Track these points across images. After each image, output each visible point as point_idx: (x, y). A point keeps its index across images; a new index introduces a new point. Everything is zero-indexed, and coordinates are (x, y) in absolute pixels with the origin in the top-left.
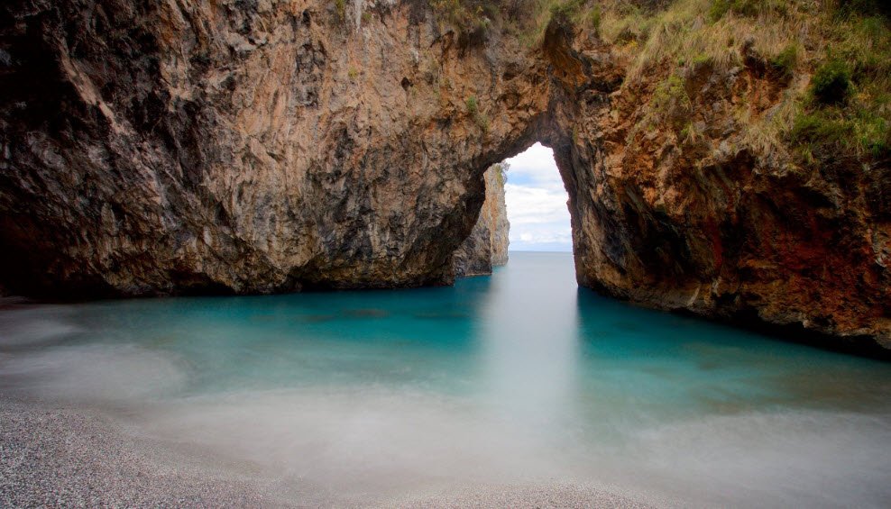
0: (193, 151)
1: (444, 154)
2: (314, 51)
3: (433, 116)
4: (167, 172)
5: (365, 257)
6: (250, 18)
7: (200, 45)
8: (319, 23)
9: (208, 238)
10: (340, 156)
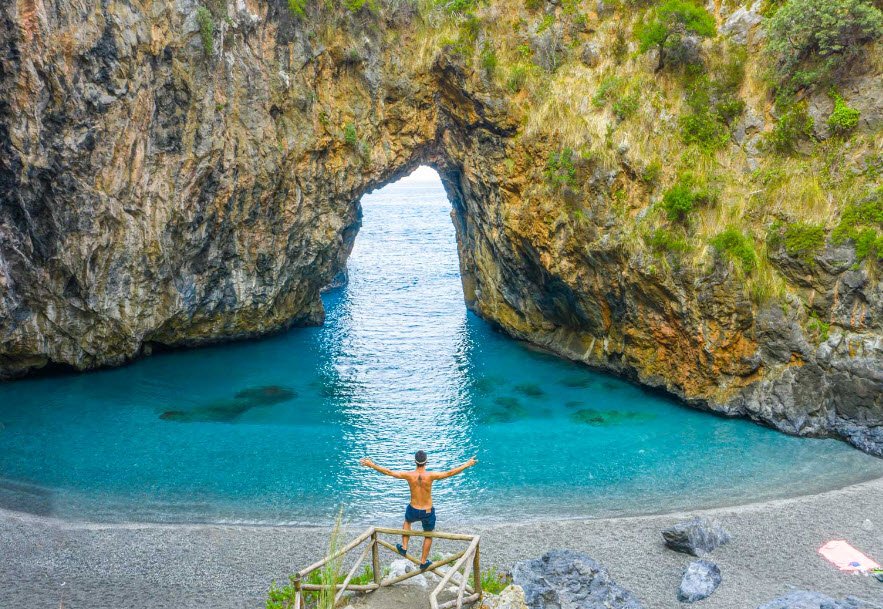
0: (44, 221)
1: (319, 187)
2: (175, 90)
3: (309, 149)
4: (15, 248)
5: (228, 308)
6: (108, 66)
7: (54, 103)
8: (182, 59)
9: (51, 314)
10: (202, 200)
